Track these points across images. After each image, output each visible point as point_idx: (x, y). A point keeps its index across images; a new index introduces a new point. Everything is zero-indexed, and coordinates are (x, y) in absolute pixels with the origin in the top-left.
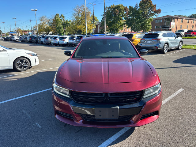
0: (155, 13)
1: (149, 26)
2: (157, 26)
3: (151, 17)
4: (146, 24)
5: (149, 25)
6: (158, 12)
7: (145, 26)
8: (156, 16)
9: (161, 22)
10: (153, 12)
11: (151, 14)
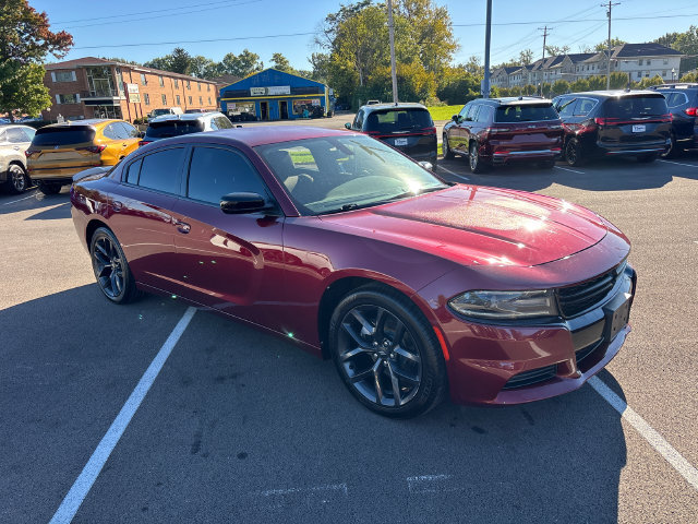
0: (51, 47)
1: (42, 93)
2: (61, 96)
3: (34, 60)
4: (27, 87)
5: (38, 91)
6: (62, 41)
7: (22, 93)
8: (59, 57)
9: (75, 79)
10: (41, 42)
11: (34, 47)
